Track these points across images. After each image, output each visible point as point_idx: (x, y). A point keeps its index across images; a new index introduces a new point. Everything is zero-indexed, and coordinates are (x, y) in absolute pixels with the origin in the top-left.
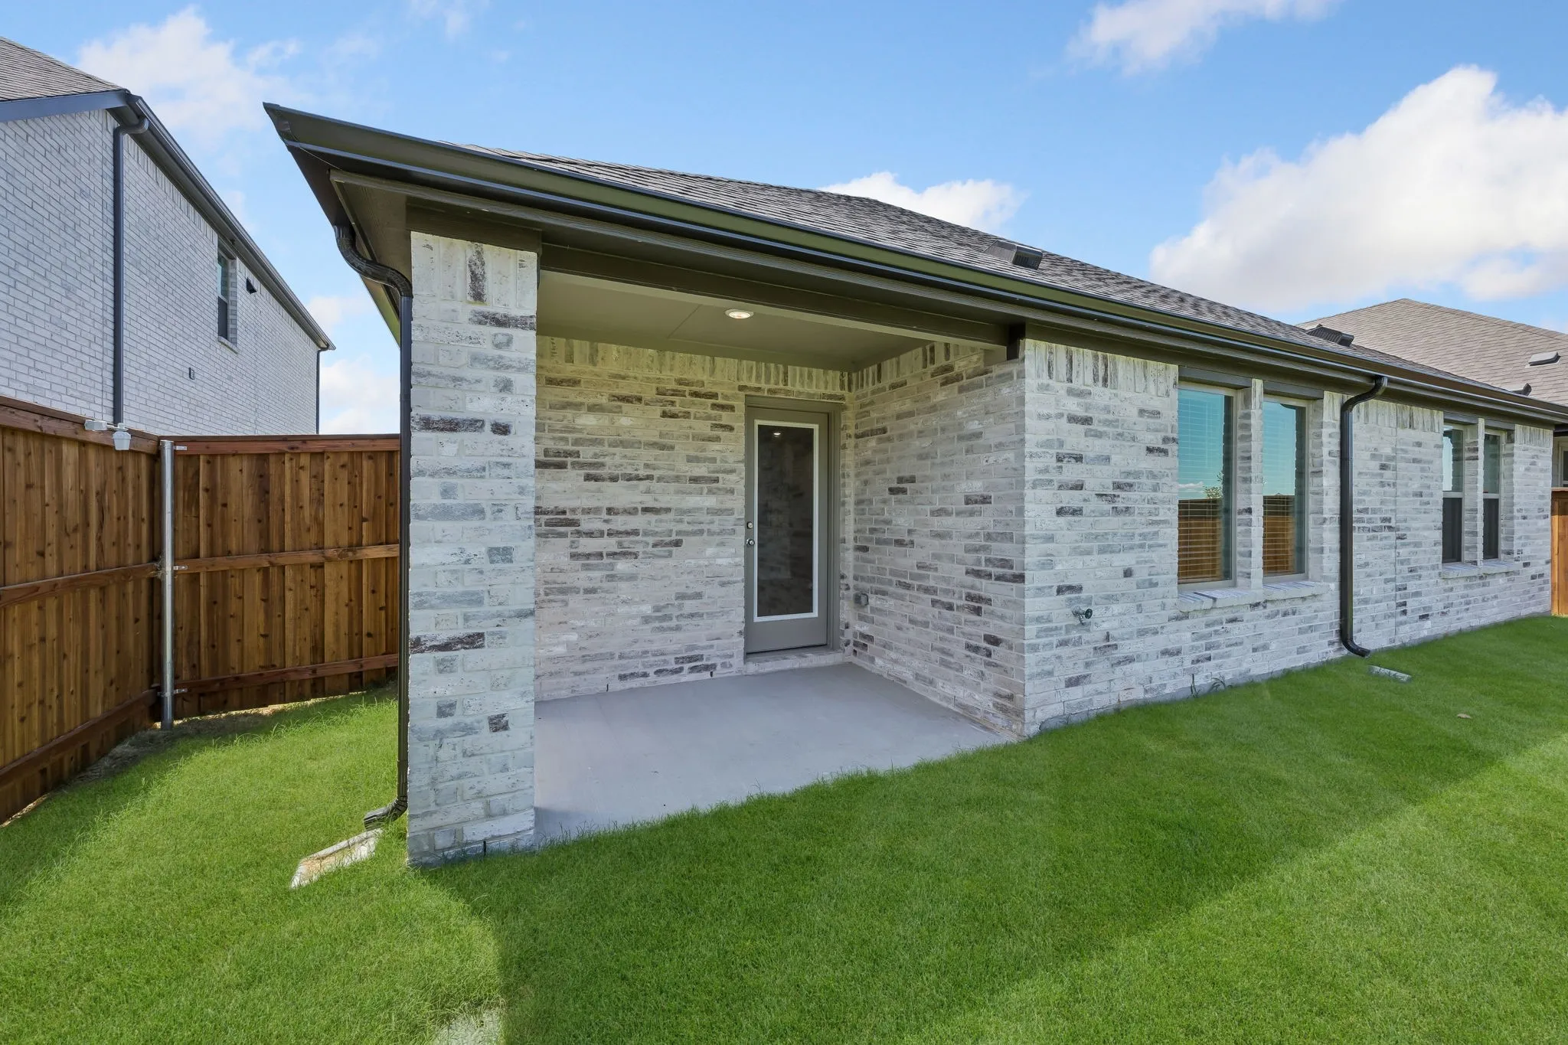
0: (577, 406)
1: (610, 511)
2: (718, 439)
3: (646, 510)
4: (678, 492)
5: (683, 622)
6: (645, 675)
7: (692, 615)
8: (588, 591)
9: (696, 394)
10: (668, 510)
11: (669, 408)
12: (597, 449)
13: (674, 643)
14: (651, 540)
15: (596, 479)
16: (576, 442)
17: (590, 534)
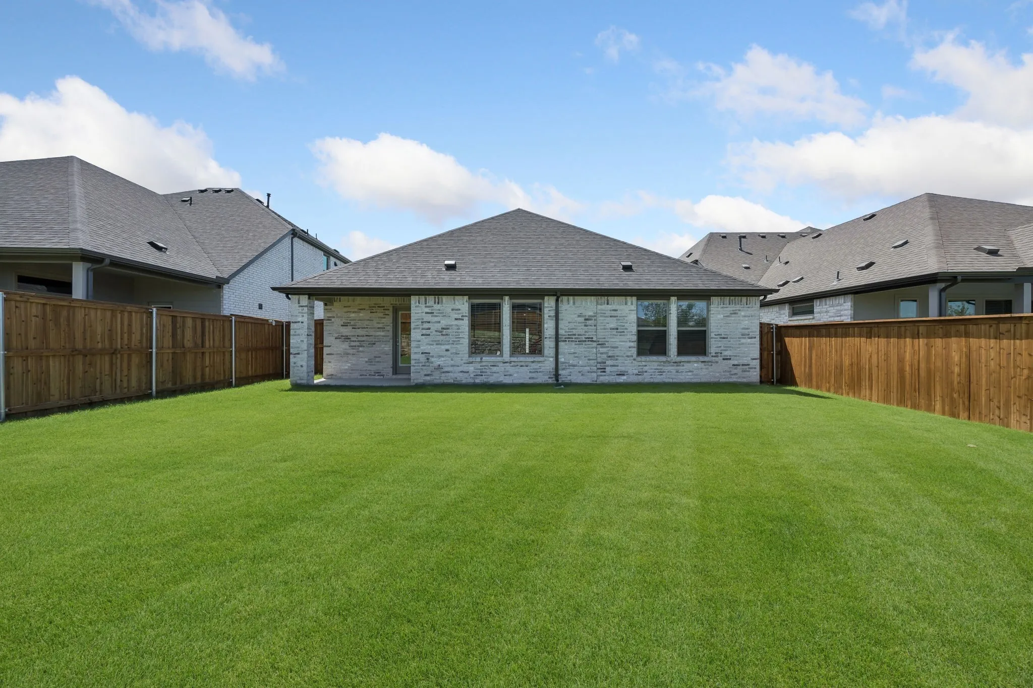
0: (350, 312)
1: (358, 336)
2: (384, 318)
3: (366, 336)
4: (375, 331)
5: (375, 363)
6: (366, 375)
7: (378, 362)
8: (352, 354)
9: (379, 307)
10: (372, 336)
11: (372, 311)
12: (355, 322)
13: (373, 368)
14: (368, 343)
15: (355, 328)
16: (350, 320)
17: (353, 341)
